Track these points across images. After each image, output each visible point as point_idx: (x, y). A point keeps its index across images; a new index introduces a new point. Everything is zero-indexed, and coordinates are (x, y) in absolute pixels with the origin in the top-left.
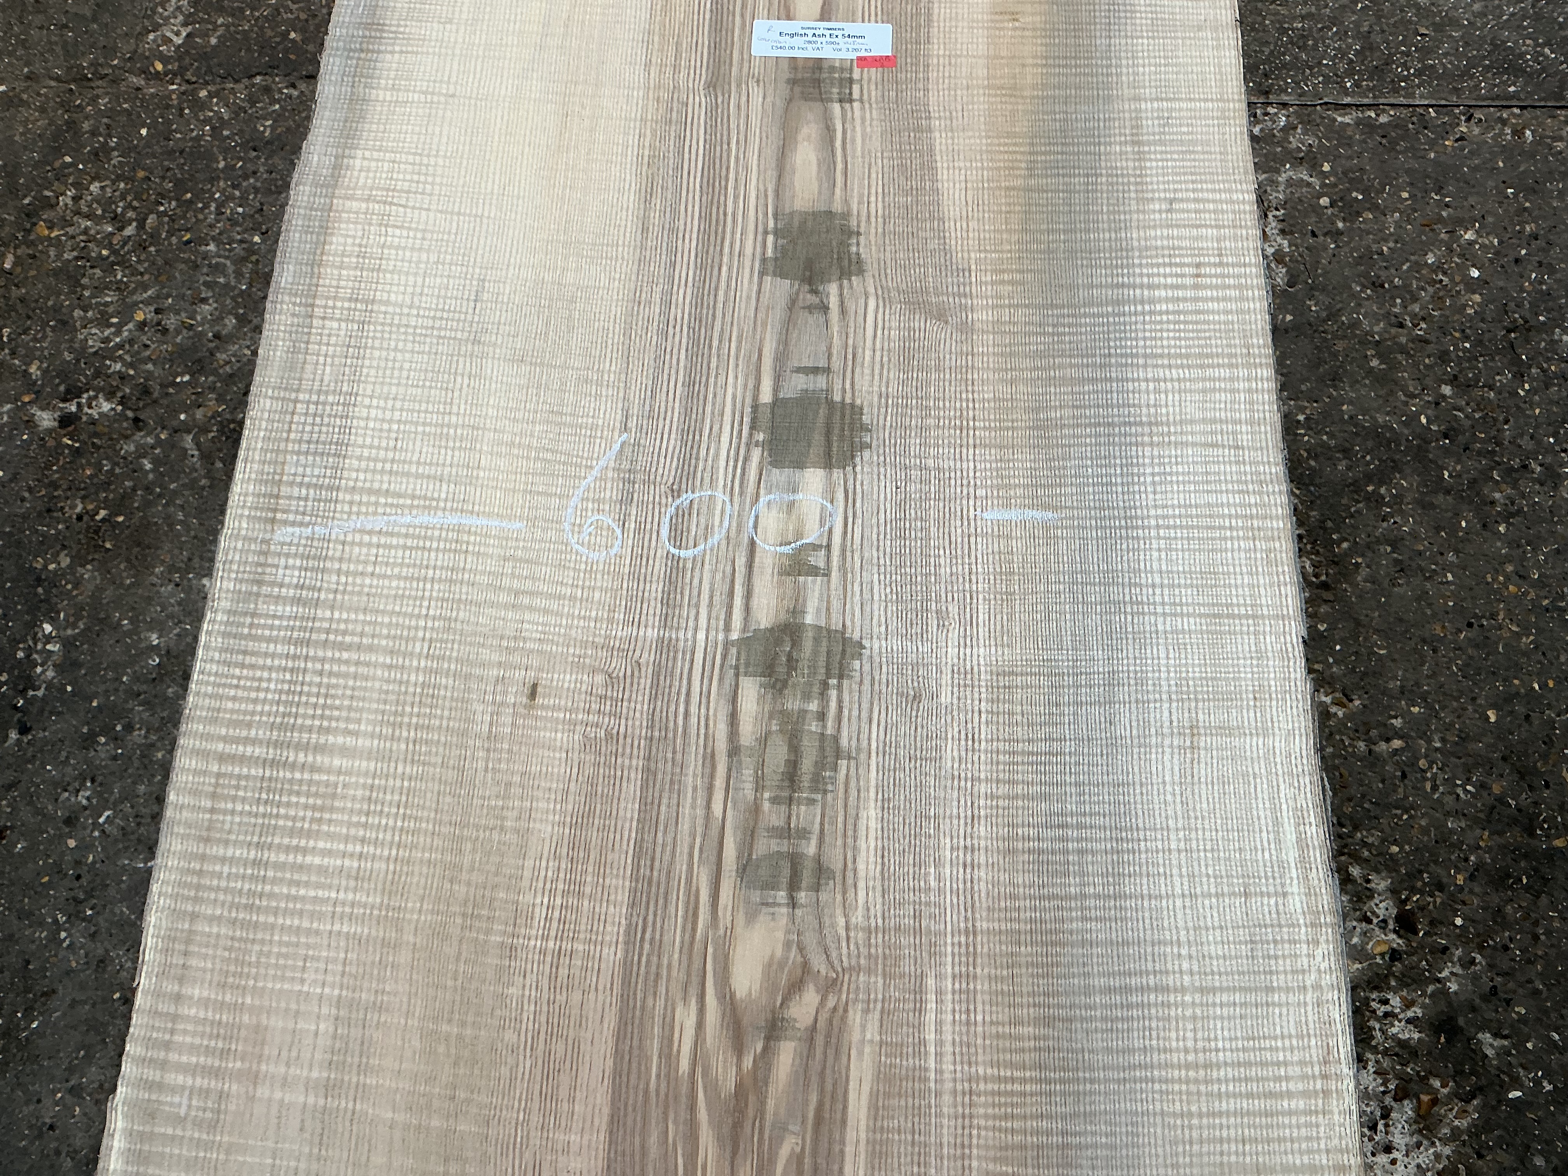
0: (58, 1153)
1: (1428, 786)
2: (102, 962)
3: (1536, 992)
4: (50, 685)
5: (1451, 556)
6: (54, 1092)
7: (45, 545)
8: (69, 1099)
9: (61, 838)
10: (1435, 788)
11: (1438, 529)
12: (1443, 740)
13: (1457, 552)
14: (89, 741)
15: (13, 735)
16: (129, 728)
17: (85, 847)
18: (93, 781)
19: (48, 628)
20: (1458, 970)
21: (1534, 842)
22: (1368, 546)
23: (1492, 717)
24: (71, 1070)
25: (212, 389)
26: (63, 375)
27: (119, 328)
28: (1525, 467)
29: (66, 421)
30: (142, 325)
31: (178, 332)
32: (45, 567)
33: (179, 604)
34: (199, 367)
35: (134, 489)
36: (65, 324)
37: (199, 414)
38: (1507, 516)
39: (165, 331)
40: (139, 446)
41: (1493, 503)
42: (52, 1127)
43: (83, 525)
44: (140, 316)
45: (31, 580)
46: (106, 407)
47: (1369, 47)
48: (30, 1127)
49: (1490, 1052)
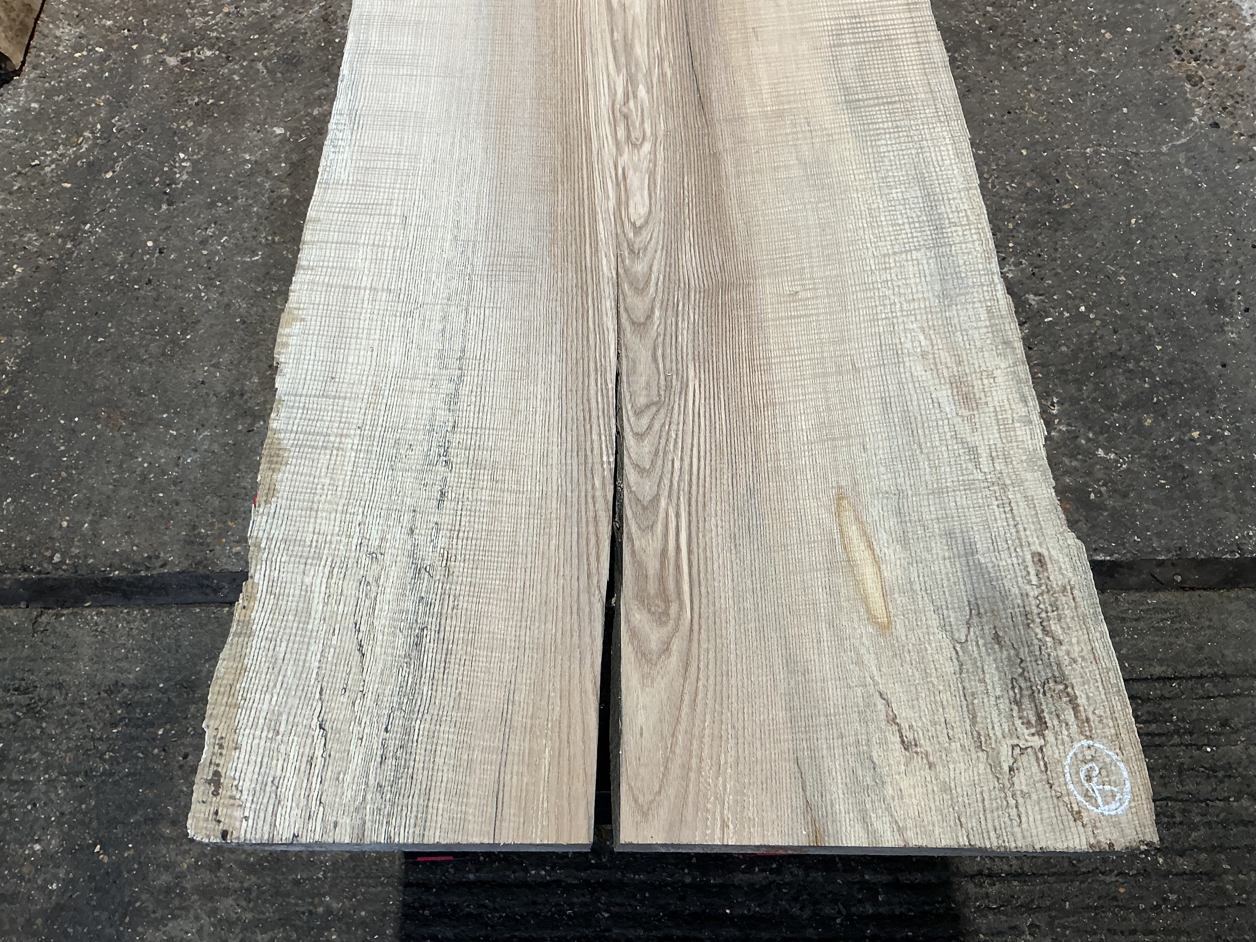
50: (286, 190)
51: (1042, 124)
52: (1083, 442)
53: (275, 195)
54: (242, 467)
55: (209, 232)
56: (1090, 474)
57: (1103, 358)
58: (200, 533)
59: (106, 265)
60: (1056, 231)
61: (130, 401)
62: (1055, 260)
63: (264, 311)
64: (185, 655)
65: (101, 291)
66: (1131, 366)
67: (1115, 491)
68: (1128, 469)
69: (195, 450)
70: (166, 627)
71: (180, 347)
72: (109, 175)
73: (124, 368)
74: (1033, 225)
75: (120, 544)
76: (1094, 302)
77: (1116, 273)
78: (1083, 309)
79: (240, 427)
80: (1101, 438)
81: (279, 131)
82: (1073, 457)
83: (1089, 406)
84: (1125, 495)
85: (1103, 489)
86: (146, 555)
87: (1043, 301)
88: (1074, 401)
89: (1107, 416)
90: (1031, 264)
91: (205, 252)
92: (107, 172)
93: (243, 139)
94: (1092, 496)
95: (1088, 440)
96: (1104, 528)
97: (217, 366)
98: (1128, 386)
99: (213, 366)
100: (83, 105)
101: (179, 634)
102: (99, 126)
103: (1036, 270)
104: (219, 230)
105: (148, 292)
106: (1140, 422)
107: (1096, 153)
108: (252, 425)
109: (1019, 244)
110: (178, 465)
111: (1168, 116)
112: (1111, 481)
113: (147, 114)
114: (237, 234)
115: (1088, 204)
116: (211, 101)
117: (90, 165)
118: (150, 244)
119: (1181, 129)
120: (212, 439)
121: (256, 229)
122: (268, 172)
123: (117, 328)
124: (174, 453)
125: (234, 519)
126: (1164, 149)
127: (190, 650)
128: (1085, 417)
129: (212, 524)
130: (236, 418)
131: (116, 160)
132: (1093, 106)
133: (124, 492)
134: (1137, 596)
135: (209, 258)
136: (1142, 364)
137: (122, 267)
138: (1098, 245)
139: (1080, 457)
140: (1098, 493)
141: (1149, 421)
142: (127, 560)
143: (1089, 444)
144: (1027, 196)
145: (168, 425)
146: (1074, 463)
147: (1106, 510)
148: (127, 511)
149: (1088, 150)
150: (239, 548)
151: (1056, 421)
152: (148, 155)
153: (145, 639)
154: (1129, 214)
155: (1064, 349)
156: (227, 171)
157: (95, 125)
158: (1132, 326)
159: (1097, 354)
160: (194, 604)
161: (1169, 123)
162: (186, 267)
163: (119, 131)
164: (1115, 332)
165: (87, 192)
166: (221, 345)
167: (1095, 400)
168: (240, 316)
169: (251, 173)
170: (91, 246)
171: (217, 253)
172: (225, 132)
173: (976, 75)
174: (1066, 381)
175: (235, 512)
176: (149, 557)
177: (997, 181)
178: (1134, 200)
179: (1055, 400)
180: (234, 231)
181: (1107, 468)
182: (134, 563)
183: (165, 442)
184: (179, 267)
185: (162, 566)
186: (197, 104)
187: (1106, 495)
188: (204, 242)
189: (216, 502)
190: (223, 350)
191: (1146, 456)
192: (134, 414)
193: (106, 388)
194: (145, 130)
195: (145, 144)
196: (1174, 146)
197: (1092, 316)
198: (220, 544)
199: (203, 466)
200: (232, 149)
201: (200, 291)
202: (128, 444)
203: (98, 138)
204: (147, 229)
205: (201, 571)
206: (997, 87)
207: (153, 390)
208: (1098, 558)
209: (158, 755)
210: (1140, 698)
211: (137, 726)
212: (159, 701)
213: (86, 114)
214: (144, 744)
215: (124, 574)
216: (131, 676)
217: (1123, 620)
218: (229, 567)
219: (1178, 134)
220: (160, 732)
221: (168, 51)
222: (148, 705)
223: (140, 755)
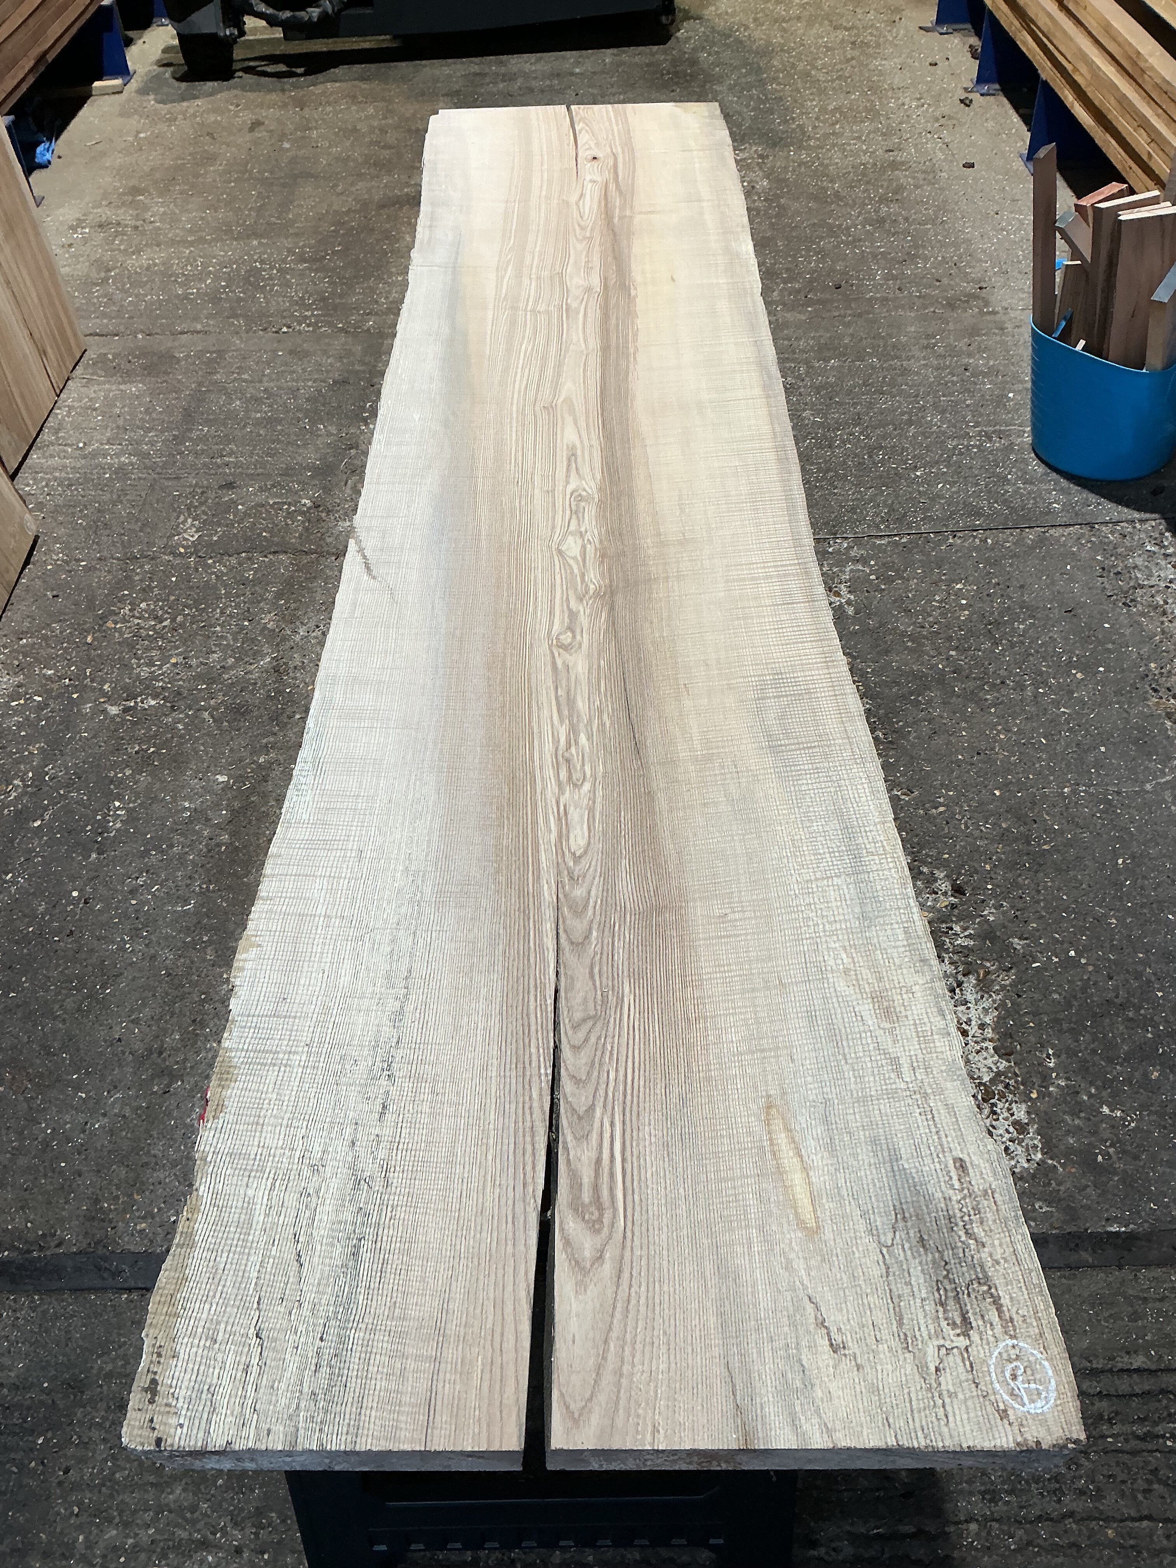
0: (123, 1053)
1: (963, 827)
2: (153, 957)
3: (1042, 917)
4: (118, 830)
5: (963, 725)
6: (122, 1022)
7: (114, 766)
8: (131, 1026)
9: (127, 900)
10: (967, 827)
11: (955, 713)
12: (969, 806)
13: (967, 722)
14: (146, 853)
15: (94, 856)
16: (171, 846)
17: (142, 903)
18: (147, 872)
19: (117, 804)
20: (993, 910)
21: (1032, 848)
22: (914, 723)
23: (997, 793)
24: (132, 1011)
25: (220, 690)
26: (125, 688)
27: (160, 668)
28: (1003, 683)
29: (126, 710)
30: (175, 665)
31: (198, 667)
32: (116, 775)
33: (202, 787)
34: (211, 681)
35: (172, 737)
36: (127, 666)
37: (212, 702)
38: (995, 705)
39: (191, 666)
40: (174, 719)
41: (986, 700)
42: (120, 1040)
43: (140, 755)
44: (173, 661)
45: (107, 782)
46: (153, 703)
47: (892, 510)
48: (105, 1041)
49: (1018, 947)
50: (226, 837)
51: (1015, 764)
52: (1085, 1098)
53: (213, 842)
54: (155, 1133)
55: (140, 881)
56: (1095, 1133)
57: (1100, 1005)
58: (101, 1208)
59: (25, 916)
60: (1037, 872)
61: (38, 1061)
62: (1038, 902)
63: (192, 962)
64: (75, 1349)
65: (17, 943)
66: (1131, 1014)
67: (1124, 1152)
68: (1137, 1127)
69: (104, 1115)
70: (56, 1317)
71: (98, 1002)
72: (37, 823)
73: (35, 1025)
74: (1012, 866)
75: (13, 1220)
76: (1084, 946)
77: (1106, 916)
78: (1072, 953)
79: (156, 1088)
80: (1104, 1094)
81: (222, 778)
82: (1075, 1114)
83: (1088, 1058)
84: (1136, 1158)
85: (1111, 1150)
86: (40, 1233)
87: (1029, 946)
88: (1072, 1053)
89: (1109, 1069)
90: (1012, 907)
91: (133, 902)
92: (34, 821)
93: (183, 787)
94: (1100, 1158)
95: (1090, 1096)
96: (1115, 1195)
97: (137, 1022)
98: (1130, 1037)
99: (132, 1021)
100: (15, 753)
101: (70, 1325)
102: (30, 775)
103: (1018, 913)
104: (152, 879)
105: (69, 944)
106: (1146, 1075)
107: (1074, 792)
108: (169, 1085)
109: (998, 886)
110: (84, 1131)
111: (1150, 754)
112: (1119, 1141)
113: (84, 762)
114: (170, 883)
115: (1069, 844)
116: (152, 750)
117: (18, 813)
118: (75, 894)
119: (1165, 766)
120: (124, 1102)
121: (190, 877)
122: (208, 820)
123: (32, 984)
124: (81, 1118)
125: (141, 1192)
126: (1148, 787)
127: (81, 1343)
128: (1084, 1069)
129: (117, 1197)
130: (153, 1077)
131: (46, 808)
132: (1068, 746)
133: (22, 1161)
134: (1158, 1272)
135: (136, 907)
136: (1142, 1012)
137: (43, 918)
138: (1084, 886)
139: (1082, 1115)
140: (1106, 1154)
141: (1156, 1074)
142: (20, 1239)
143: (1092, 1100)
144: (1003, 836)
145: (78, 1088)
146: (1077, 1122)
147: (1116, 1174)
148: (24, 1183)
149: (1066, 790)
150: (143, 1225)
151: (1054, 1075)
152: (80, 803)
153: (31, 1331)
154: (1116, 855)
155: (1056, 996)
156: (164, 819)
157: (26, 773)
158: (1128, 971)
159: (1092, 1001)
160: (90, 1290)
161: (1151, 761)
162: (112, 918)
163: (51, 779)
164: (1111, 978)
165: (12, 841)
166: (143, 999)
167: (1094, 1051)
168: (166, 969)
169: (190, 821)
170: (10, 896)
171: (147, 902)
172: (165, 781)
173: (942, 717)
174: (1060, 1031)
175: (143, 1183)
176: (44, 1235)
177: (970, 822)
178: (1119, 839)
179: (1051, 1052)
180: (167, 880)
181: (1113, 1127)
182: (26, 1242)
183: (72, 1107)
184: (104, 918)
185: (58, 1245)
186: (136, 752)
187: (1115, 1158)
188: (133, 892)
189: (123, 1172)
190: (144, 1005)
191: (1156, 1112)
192: (41, 1076)
193: (13, 1048)
194: (79, 778)
195: (78, 791)
196: (1159, 783)
197: (1083, 961)
198: (123, 1220)
199: (112, 1132)
200: (172, 797)
201: (126, 943)
202: (31, 1108)
203: (28, 786)
204: (73, 879)
205: (100, 1251)
206: (964, 729)
207: (64, 1048)
208: (1112, 1229)
209: (34, 1470)
210: (1171, 1392)
211: (15, 1434)
212: (42, 1403)
213: (18, 762)
214: (18, 1456)
215: (15, 1254)
216: (12, 1374)
217: (1145, 1300)
218: (132, 1248)
219: (1163, 772)
220: (40, 1441)
221: (110, 700)
222: (29, 1408)
223: (15, 1469)
